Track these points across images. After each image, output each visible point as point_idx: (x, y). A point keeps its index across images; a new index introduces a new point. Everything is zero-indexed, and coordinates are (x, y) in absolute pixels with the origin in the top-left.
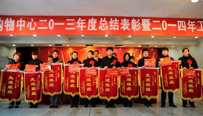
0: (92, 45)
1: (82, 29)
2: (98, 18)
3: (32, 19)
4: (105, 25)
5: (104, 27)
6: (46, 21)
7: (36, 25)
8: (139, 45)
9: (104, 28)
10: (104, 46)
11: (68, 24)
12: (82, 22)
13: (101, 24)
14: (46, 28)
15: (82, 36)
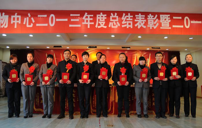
0: (96, 47)
1: (89, 27)
2: (108, 13)
3: (29, 14)
4: (116, 22)
5: (115, 24)
6: (46, 16)
7: (34, 21)
8: (148, 47)
9: (115, 26)
10: (108, 48)
11: (72, 20)
12: (89, 17)
13: (111, 20)
14: (46, 25)
15: (85, 36)
